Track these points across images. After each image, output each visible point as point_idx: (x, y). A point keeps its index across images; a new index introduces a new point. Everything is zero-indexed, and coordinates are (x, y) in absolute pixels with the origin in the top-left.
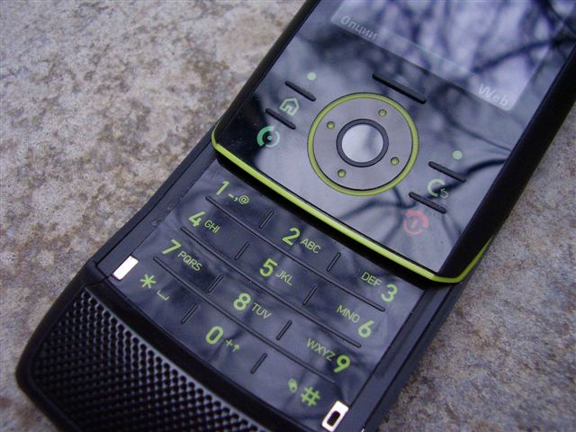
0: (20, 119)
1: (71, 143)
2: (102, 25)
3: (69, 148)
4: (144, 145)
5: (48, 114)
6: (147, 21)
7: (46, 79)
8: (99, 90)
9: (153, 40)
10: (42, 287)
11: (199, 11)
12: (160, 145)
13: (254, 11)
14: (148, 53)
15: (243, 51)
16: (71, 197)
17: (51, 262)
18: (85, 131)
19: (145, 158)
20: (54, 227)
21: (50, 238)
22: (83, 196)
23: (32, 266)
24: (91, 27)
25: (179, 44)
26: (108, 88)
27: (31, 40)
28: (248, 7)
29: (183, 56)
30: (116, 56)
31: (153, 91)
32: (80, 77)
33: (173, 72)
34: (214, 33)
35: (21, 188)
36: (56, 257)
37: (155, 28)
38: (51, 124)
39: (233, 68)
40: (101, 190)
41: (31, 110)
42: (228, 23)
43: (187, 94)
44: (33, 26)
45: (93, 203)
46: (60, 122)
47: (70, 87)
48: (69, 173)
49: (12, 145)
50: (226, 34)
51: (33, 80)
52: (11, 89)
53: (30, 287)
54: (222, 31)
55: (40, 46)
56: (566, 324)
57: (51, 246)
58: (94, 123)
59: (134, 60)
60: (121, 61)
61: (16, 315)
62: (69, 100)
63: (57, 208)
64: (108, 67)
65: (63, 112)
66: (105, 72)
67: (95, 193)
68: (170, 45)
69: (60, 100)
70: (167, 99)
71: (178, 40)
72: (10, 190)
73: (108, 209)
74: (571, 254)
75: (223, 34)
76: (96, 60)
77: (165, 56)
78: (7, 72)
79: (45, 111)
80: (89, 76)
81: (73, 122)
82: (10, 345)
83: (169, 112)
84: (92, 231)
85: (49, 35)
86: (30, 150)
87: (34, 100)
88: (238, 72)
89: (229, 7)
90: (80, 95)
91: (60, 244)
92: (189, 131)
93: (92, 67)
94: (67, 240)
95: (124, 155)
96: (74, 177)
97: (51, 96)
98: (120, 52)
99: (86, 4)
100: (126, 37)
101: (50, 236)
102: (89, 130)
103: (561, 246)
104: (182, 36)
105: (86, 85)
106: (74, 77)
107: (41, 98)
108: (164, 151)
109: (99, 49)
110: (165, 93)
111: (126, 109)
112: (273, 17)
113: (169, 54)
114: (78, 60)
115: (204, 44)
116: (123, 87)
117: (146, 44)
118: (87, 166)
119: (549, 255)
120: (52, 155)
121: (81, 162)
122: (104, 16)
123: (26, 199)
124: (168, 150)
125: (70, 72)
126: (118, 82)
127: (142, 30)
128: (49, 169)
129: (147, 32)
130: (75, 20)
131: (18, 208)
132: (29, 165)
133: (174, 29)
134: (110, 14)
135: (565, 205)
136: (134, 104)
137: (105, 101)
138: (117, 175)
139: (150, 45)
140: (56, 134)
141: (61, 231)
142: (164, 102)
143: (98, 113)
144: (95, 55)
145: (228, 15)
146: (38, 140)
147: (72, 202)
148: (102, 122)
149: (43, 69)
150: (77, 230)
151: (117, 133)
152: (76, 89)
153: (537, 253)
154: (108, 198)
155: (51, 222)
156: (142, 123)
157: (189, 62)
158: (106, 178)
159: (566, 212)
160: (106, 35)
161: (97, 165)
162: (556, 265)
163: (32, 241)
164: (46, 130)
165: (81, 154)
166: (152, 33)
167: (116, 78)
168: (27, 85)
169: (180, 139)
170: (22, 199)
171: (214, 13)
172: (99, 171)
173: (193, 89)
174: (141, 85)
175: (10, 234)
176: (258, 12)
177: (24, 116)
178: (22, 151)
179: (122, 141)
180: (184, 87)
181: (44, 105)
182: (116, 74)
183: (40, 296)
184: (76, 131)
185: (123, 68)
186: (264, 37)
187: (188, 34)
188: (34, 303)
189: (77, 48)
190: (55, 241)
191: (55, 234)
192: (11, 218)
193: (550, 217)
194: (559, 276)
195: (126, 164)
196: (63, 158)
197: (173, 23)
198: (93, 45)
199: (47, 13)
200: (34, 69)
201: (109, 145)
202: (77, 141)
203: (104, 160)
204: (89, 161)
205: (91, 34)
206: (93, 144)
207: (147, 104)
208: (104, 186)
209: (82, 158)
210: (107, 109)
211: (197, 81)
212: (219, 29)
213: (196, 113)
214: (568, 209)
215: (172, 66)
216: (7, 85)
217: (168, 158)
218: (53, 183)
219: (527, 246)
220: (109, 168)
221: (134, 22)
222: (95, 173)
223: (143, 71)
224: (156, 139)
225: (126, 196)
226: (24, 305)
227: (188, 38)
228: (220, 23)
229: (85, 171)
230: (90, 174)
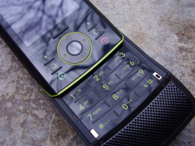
1: (3, 66)
3: (3, 68)
10: (11, 114)
17: (11, 106)
18: (6, 61)
20: (7, 94)
21: (8, 98)
22: (13, 81)
23: (5, 109)
36: (12, 103)
40: (18, 77)
45: (17, 83)
48: (6, 76)
53: (7, 115)
56: (172, 70)
57: (9, 100)
58: (8, 57)
61: (6, 126)
63: (6, 88)
67: (17, 79)
73: (23, 83)
74: (167, 49)
82: (8, 135)
84: (20, 91)
91: (11, 99)
94: (13, 97)
96: (8, 76)
101: (7, 98)
103: (163, 47)
118: (11, 71)
119: (161, 51)
121: (9, 71)
135: (161, 35)
138: (22, 71)
141: (10, 94)
143: (8, 53)
147: (10, 84)
150: (15, 93)
153: (157, 52)
154: (22, 79)
155: (6, 93)
158: (19, 73)
159: (162, 37)
161: (14, 70)
162: (164, 54)
163: (2, 101)
165: (7, 68)
172: (16, 72)
183: (11, 117)
184: (3, 62)
188: (10, 120)
190: (10, 98)
191: (9, 96)
193: (158, 40)
194: (166, 56)
196: (2, 72)
201: (16, 63)
202: (5, 64)
203: (16, 68)
204: (11, 70)
206: (10, 64)
208: (19, 76)
209: (8, 70)
214: (162, 36)
218: (2, 81)
219: (154, 51)
220: (18, 70)
222: (15, 73)
225: (27, 77)
226: (7, 122)
229: (11, 73)
230: (13, 74)
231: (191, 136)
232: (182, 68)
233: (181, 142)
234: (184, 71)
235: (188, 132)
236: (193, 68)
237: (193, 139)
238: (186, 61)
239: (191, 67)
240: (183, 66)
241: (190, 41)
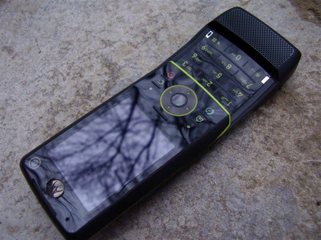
0: (45, 93)
1: (66, 98)
2: (70, 55)
3: (65, 100)
4: (91, 95)
5: (56, 90)
6: (86, 51)
7: (53, 77)
8: (73, 79)
9: (89, 58)
11: (104, 45)
12: (97, 95)
13: (124, 42)
14: (88, 63)
15: (122, 57)
16: (68, 116)
19: (93, 100)
22: (73, 116)
24: (66, 56)
25: (99, 58)
26: (76, 77)
27: (45, 64)
28: (122, 41)
29: (101, 62)
30: (77, 66)
31: (92, 76)
32: (65, 75)
33: (98, 69)
34: (111, 53)
35: (50, 116)
37: (89, 54)
38: (57, 93)
39: (119, 64)
41: (49, 89)
42: (115, 48)
43: (104, 76)
44: (44, 59)
45: (77, 117)
46: (60, 91)
47: (62, 79)
49: (44, 102)
50: (115, 52)
51: (48, 78)
52: (40, 82)
54: (114, 51)
55: (48, 66)
58: (73, 90)
59: (83, 66)
60: (79, 67)
62: (62, 84)
63: (64, 121)
64: (75, 70)
65: (61, 88)
66: (74, 72)
67: (77, 114)
68: (96, 59)
69: (59, 84)
70: (97, 78)
71: (98, 57)
72: (46, 118)
75: (114, 52)
76: (70, 68)
77: (94, 63)
78: (38, 77)
79: (54, 89)
80: (68, 74)
81: (65, 91)
83: (99, 83)
85: (51, 61)
86: (51, 103)
87: (50, 86)
88: (122, 65)
89: (115, 42)
90: (66, 81)
92: (106, 88)
93: (69, 71)
95: (85, 100)
96: (68, 110)
97: (55, 83)
98: (78, 64)
99: (63, 48)
100: (79, 58)
102: (71, 93)
104: (99, 55)
105: (68, 78)
106: (63, 75)
107: (52, 84)
108: (99, 96)
109: (70, 64)
110: (96, 76)
111: (83, 84)
112: (131, 43)
113: (96, 62)
114: (63, 69)
115: (108, 57)
116: (81, 76)
117: (87, 60)
118: (72, 105)
120: (60, 103)
121: (70, 104)
122: (70, 52)
123: (53, 120)
124: (100, 96)
125: (61, 73)
126: (79, 75)
127: (85, 55)
128: (59, 108)
129: (87, 56)
130: (59, 55)
131: (51, 123)
132: (52, 108)
133: (96, 53)
134: (72, 51)
136: (86, 82)
137: (75, 82)
138: (84, 107)
139: (89, 60)
140: (59, 96)
142: (97, 79)
143: (73, 86)
144: (69, 67)
145: (115, 45)
146: (54, 99)
147: (69, 118)
148: (76, 90)
149: (51, 74)
151: (81, 93)
152: (64, 79)
154: (82, 115)
155: (63, 126)
156: (90, 88)
157: (103, 64)
158: (80, 108)
160: (72, 59)
161: (76, 104)
164: (55, 95)
165: (69, 102)
166: (89, 56)
167: (78, 74)
168: (46, 80)
169: (104, 91)
170: (51, 120)
171: (110, 45)
173: (106, 73)
174: (87, 75)
175: (49, 132)
176: (126, 43)
177: (47, 91)
178: (48, 103)
179: (83, 95)
180: (103, 73)
181: (53, 86)
182: (78, 72)
184: (66, 94)
185: (80, 69)
186: (129, 51)
187: (102, 54)
189: (62, 65)
192: (48, 127)
195: (86, 103)
196: (63, 104)
197: (96, 51)
198: (68, 63)
199: (48, 54)
200: (48, 74)
201: (79, 97)
203: (78, 102)
204: (73, 103)
205: (66, 59)
206: (73, 98)
207: (90, 81)
208: (80, 111)
210: (76, 85)
211: (107, 70)
212: (112, 51)
213: (108, 82)
215: (98, 66)
216: (38, 81)
217: (101, 98)
218: (61, 113)
220: (80, 105)
221: (81, 53)
222: (76, 108)
223: (87, 70)
224: (95, 93)
227: (102, 56)
228: (112, 49)
229: (72, 107)
230: (74, 108)
231: (244, 206)
232: (254, 133)
233: (230, 210)
234: (255, 136)
235: (241, 201)
236: (267, 134)
237: (245, 210)
238: (261, 126)
239: (265, 133)
240: (255, 131)
241: (273, 105)
